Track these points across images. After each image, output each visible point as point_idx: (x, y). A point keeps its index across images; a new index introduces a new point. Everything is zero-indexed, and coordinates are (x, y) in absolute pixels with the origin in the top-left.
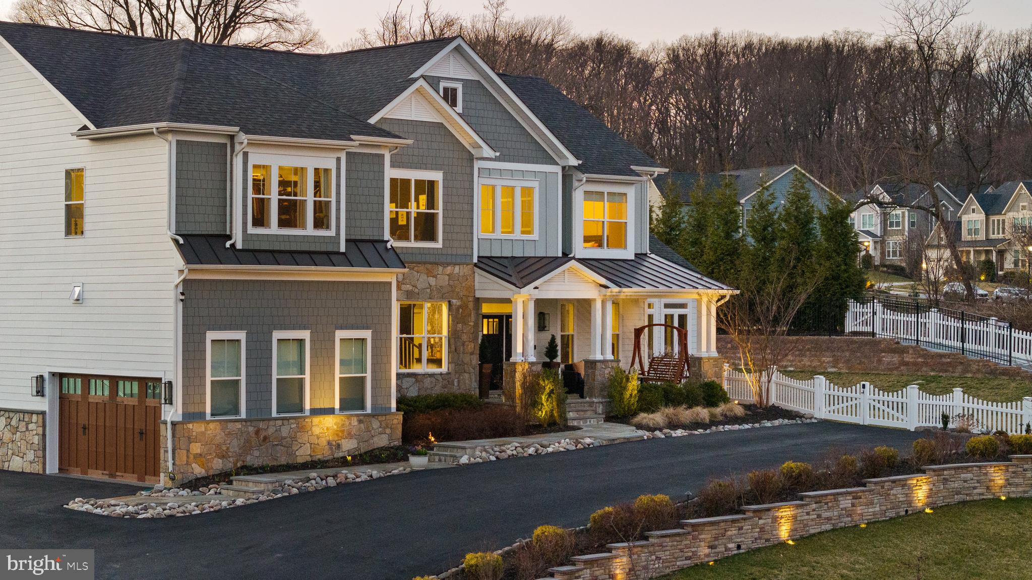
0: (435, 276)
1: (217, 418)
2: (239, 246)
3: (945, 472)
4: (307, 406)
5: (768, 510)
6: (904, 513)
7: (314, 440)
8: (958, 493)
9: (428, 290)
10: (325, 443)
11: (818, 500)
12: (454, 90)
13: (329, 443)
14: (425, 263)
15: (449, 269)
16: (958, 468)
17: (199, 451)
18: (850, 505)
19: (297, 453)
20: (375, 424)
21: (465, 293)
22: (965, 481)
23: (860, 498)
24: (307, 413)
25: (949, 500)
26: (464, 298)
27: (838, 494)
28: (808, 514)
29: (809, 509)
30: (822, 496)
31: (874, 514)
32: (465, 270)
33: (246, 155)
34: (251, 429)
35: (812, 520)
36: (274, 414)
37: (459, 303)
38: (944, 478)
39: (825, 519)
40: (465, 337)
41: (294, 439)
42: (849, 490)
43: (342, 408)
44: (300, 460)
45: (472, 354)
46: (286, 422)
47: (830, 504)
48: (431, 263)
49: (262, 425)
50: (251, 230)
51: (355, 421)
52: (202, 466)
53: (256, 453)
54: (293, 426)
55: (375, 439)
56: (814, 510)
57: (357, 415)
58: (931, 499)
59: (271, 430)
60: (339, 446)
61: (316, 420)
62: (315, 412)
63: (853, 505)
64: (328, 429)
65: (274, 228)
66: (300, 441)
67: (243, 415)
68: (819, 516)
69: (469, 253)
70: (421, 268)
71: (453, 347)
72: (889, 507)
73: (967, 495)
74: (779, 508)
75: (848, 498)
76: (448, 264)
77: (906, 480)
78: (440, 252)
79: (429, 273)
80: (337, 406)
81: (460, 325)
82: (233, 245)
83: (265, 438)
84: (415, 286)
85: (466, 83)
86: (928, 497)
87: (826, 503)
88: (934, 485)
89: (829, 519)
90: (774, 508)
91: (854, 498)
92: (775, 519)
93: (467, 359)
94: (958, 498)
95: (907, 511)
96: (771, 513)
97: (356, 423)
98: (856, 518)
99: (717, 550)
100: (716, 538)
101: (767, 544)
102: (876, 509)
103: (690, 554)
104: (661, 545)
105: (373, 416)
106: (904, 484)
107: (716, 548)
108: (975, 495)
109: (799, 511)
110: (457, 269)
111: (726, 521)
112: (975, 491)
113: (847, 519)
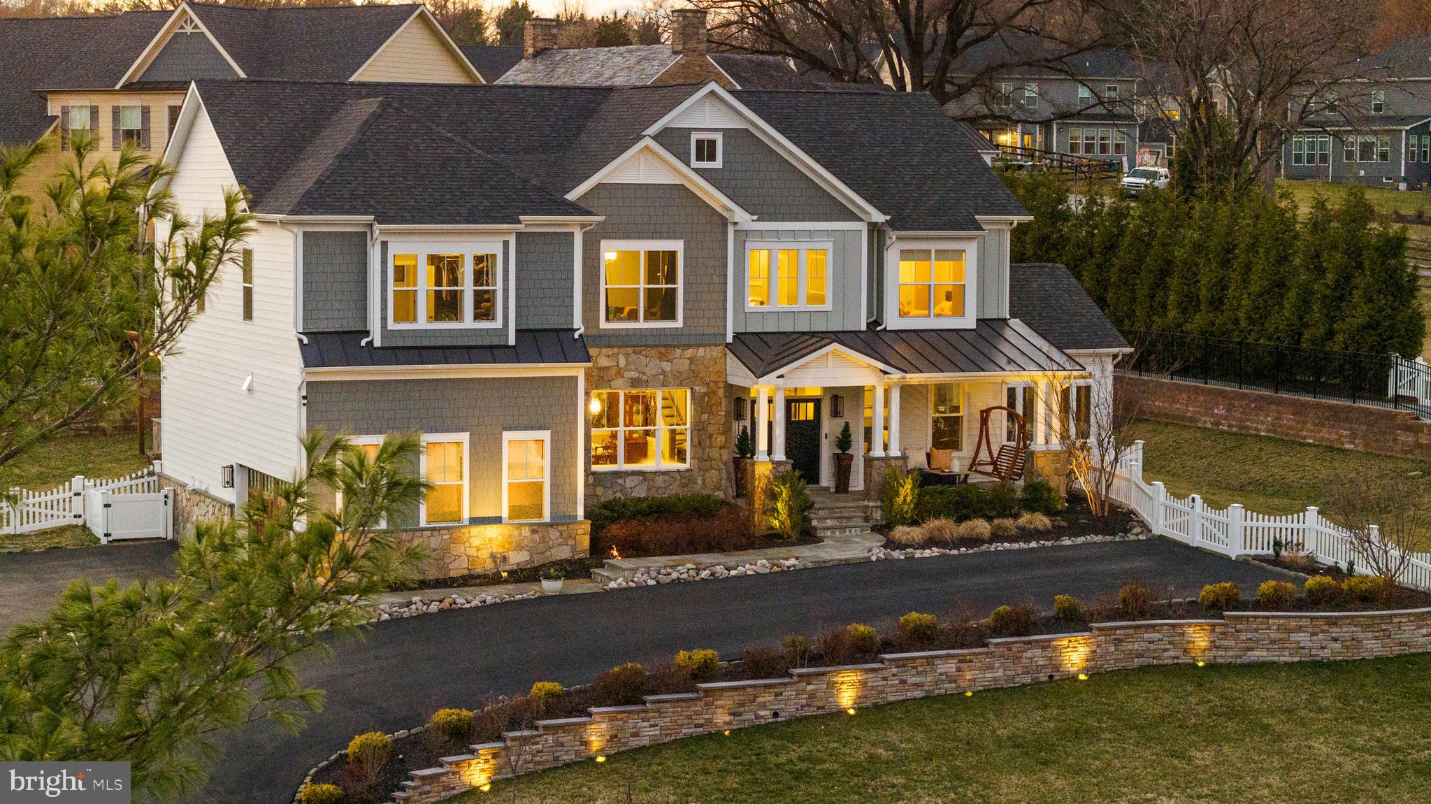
0: (670, 361)
2: (377, 343)
3: (1118, 632)
4: (466, 515)
5: (823, 674)
6: (1046, 679)
7: (472, 552)
8: (1140, 656)
9: (661, 377)
10: (487, 555)
11: (900, 664)
12: (712, 143)
13: (493, 556)
14: (656, 346)
15: (690, 353)
16: (1139, 627)
18: (954, 670)
19: (451, 567)
20: (554, 534)
21: (713, 377)
23: (971, 661)
24: (466, 523)
25: (1124, 664)
26: (712, 385)
27: (933, 657)
28: (885, 679)
29: (885, 673)
30: (908, 659)
31: (995, 679)
32: (716, 352)
33: (384, 245)
35: (892, 686)
36: (423, 523)
37: (704, 390)
38: (1116, 639)
39: (913, 685)
40: (711, 429)
41: (446, 550)
42: (951, 652)
43: (510, 518)
44: (453, 574)
45: (721, 448)
46: (436, 533)
47: (920, 669)
48: (666, 346)
50: (392, 326)
51: (526, 532)
54: (445, 537)
55: (553, 551)
56: (894, 675)
57: (530, 525)
59: (417, 542)
60: (505, 558)
61: (476, 530)
62: (475, 521)
63: (959, 670)
64: (490, 540)
65: (423, 321)
66: (455, 553)
67: (384, 525)
68: (903, 682)
69: (721, 331)
70: (653, 352)
71: (696, 440)
72: (1020, 672)
73: (1154, 658)
74: (838, 672)
75: (950, 661)
76: (689, 346)
77: (1050, 641)
78: (680, 332)
79: (662, 357)
80: (505, 514)
81: (705, 416)
82: (371, 343)
85: (726, 132)
86: (1087, 660)
87: (916, 667)
88: (1098, 646)
89: (918, 685)
90: (829, 672)
91: (960, 661)
92: (832, 685)
93: (715, 453)
94: (1137, 662)
95: (1051, 677)
96: (826, 679)
97: (528, 534)
98: (963, 685)
99: (743, 718)
100: (742, 705)
101: (820, 712)
102: (997, 674)
103: (702, 722)
104: (658, 711)
105: (551, 525)
106: (1045, 646)
107: (741, 715)
108: (1166, 658)
109: (871, 675)
110: (701, 351)
111: (755, 686)
112: (1166, 654)
113: (949, 685)
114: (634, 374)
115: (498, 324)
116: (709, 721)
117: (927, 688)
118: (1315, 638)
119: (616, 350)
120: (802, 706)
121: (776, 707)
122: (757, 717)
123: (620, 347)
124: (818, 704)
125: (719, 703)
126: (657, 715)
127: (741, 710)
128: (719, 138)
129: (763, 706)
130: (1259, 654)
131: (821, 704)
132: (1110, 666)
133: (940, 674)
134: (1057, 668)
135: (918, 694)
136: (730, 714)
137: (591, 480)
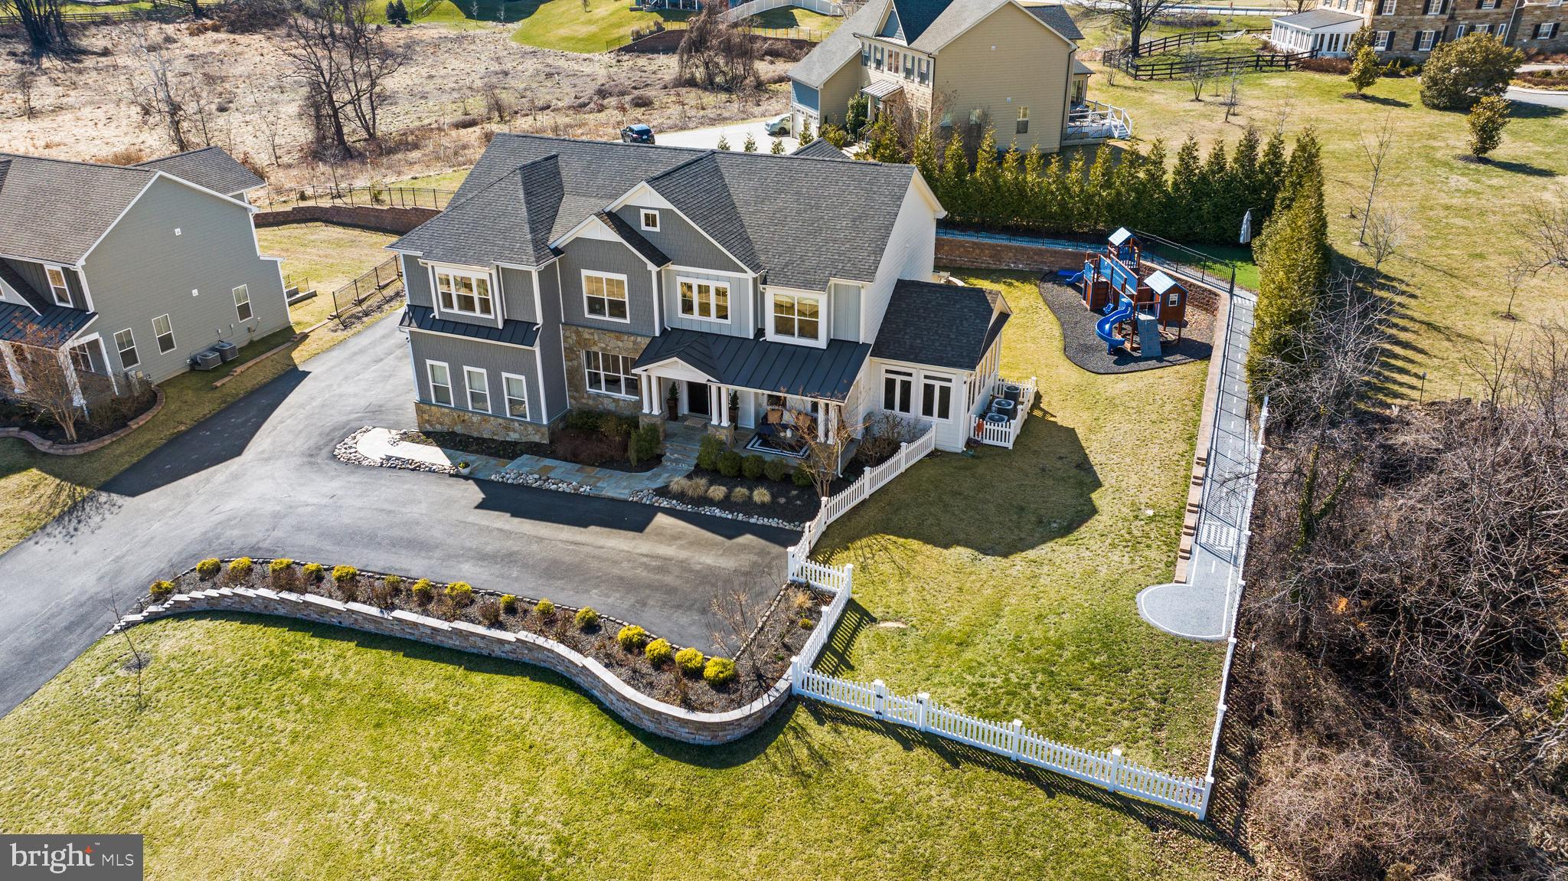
0: (622, 341)
2: (438, 318)
7: (492, 428)
9: (617, 349)
10: (500, 431)
12: (654, 216)
14: (615, 332)
16: (541, 647)
17: (427, 418)
19: (483, 432)
20: (531, 428)
27: (418, 623)
28: (392, 625)
34: (454, 413)
35: (397, 630)
36: (470, 409)
38: (526, 647)
41: (480, 424)
43: (512, 415)
46: (474, 414)
49: (461, 414)
50: (442, 309)
52: (431, 427)
53: (460, 427)
55: (531, 436)
56: (397, 625)
57: (519, 421)
59: (466, 416)
60: (508, 435)
63: (432, 633)
64: (500, 424)
65: (456, 310)
66: (484, 426)
67: (452, 406)
69: (652, 329)
70: (612, 334)
76: (632, 335)
78: (628, 326)
79: (618, 339)
80: (508, 412)
82: (434, 318)
83: (465, 420)
85: (661, 210)
99: (326, 619)
105: (528, 422)
109: (384, 621)
110: (639, 339)
114: (603, 345)
115: (492, 317)
116: (309, 615)
117: (417, 637)
118: (618, 702)
119: (593, 330)
120: (353, 624)
121: (340, 620)
122: (332, 621)
124: (359, 625)
125: (312, 608)
126: (283, 603)
127: (323, 615)
128: (657, 213)
129: (333, 617)
130: (596, 694)
131: (362, 626)
132: (527, 660)
133: (423, 632)
134: (494, 651)
135: (412, 638)
136: (319, 615)
137: (586, 396)
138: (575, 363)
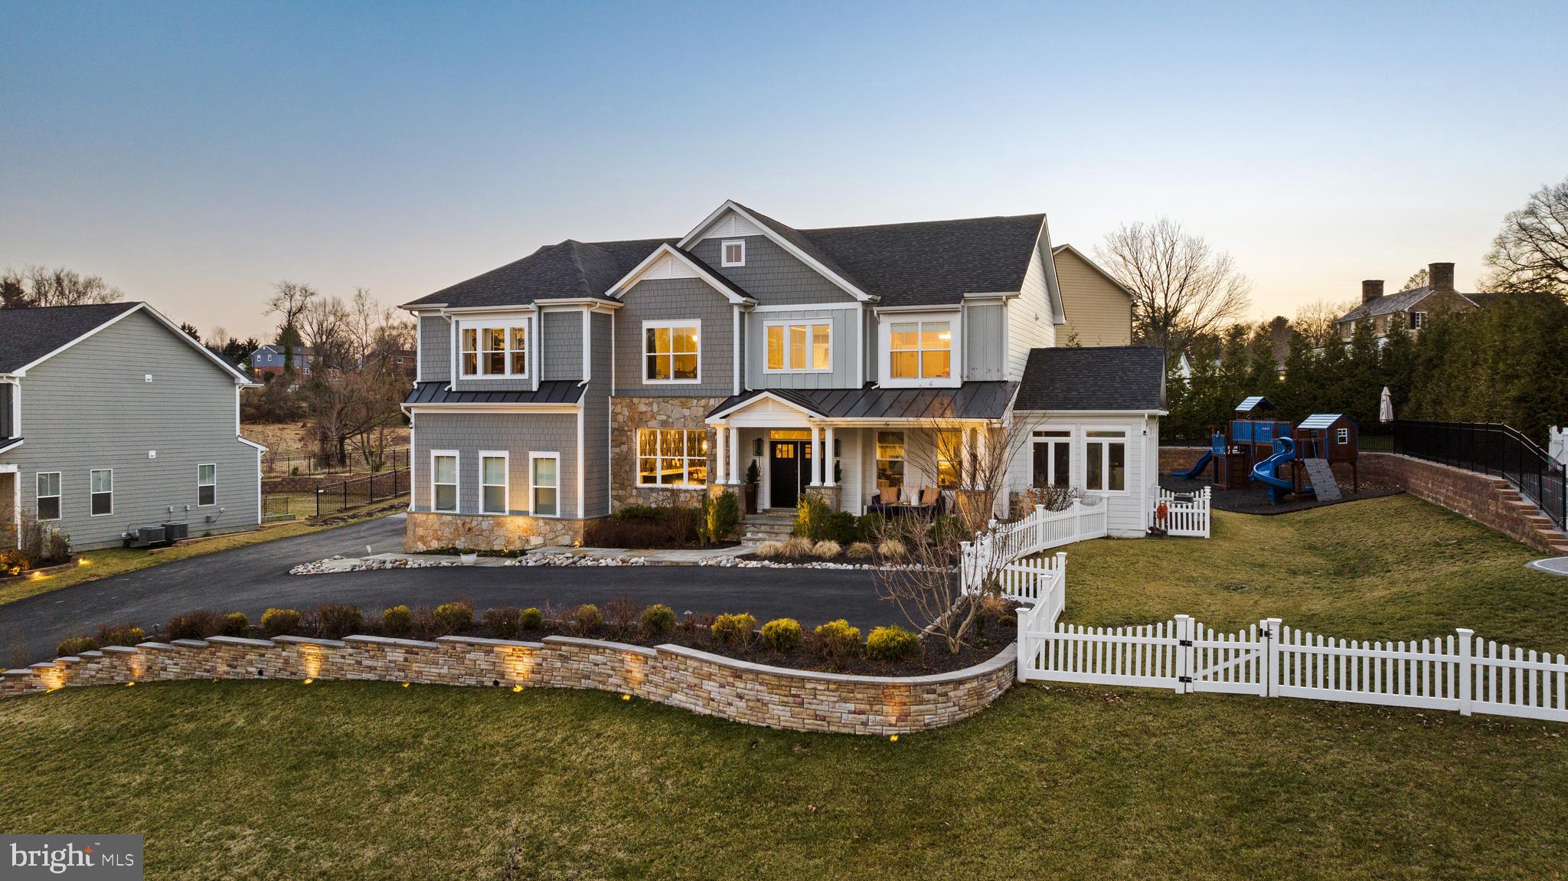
0: (689, 408)
1: (440, 511)
2: (454, 389)
3: (563, 648)
4: (507, 509)
5: (294, 644)
6: (492, 684)
7: (508, 535)
9: (682, 420)
10: (516, 537)
11: (356, 645)
12: (738, 248)
13: (520, 537)
14: (679, 397)
15: (703, 402)
16: (585, 646)
17: (421, 534)
18: (402, 659)
19: (494, 543)
20: (559, 526)
22: (597, 665)
23: (417, 654)
24: (507, 513)
25: (571, 683)
27: (385, 644)
28: (343, 657)
34: (459, 521)
35: (349, 665)
36: (481, 512)
38: (560, 655)
39: (367, 667)
41: (491, 531)
43: (536, 512)
46: (485, 519)
47: (371, 653)
48: (682, 397)
49: (468, 520)
50: (462, 377)
51: (541, 523)
52: (424, 545)
53: (463, 539)
54: (494, 523)
55: (559, 538)
56: (351, 655)
57: (543, 519)
58: (538, 677)
59: (474, 523)
60: (528, 541)
62: (513, 513)
63: (406, 660)
64: (519, 527)
65: (480, 375)
66: (497, 534)
67: (458, 511)
68: (359, 663)
69: (730, 387)
70: (676, 402)
71: (709, 468)
72: (463, 672)
73: (600, 682)
74: (306, 644)
75: (399, 651)
76: (703, 398)
77: (492, 646)
78: (699, 387)
79: (683, 405)
80: (531, 509)
82: (451, 389)
83: (470, 529)
84: (669, 417)
85: (747, 239)
87: (368, 651)
88: (544, 659)
89: (372, 669)
90: (300, 643)
91: (407, 652)
92: (301, 655)
94: (585, 684)
95: (496, 683)
96: (298, 648)
97: (543, 525)
99: (239, 670)
100: (235, 659)
101: (293, 677)
102: (442, 671)
103: (208, 668)
104: (179, 653)
105: (558, 520)
106: (489, 651)
107: (235, 668)
108: (612, 684)
109: (331, 652)
111: (244, 645)
112: (611, 680)
113: (397, 673)
114: (664, 418)
115: (525, 376)
116: (213, 669)
117: (379, 672)
118: (722, 690)
119: (651, 400)
120: (280, 669)
121: (260, 666)
122: (247, 672)
123: (653, 397)
124: (289, 669)
125: (220, 654)
126: (177, 655)
127: (235, 663)
128: (743, 243)
129: (251, 663)
130: (679, 699)
131: (294, 670)
132: (557, 683)
133: (390, 662)
134: (502, 675)
135: (372, 677)
136: (229, 666)
137: (634, 492)
138: (624, 448)
